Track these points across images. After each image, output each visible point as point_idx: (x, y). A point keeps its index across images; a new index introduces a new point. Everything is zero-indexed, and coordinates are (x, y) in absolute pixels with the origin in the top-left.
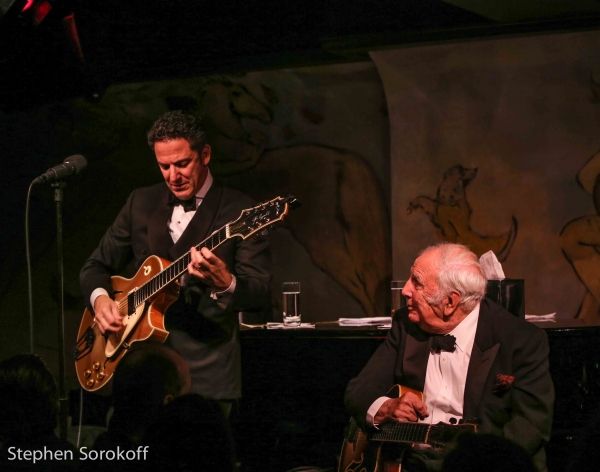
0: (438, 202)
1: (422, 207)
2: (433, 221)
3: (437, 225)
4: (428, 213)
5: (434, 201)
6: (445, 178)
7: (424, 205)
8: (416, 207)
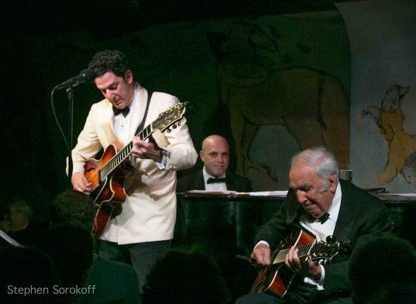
0: (382, 110)
1: (370, 113)
2: (377, 123)
3: (381, 127)
4: (374, 118)
5: (380, 109)
6: (387, 93)
7: (372, 112)
8: (367, 113)
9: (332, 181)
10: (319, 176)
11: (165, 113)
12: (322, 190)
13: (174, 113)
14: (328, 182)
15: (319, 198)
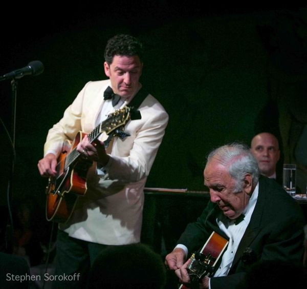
9: (247, 182)
10: (233, 176)
11: (113, 114)
12: (236, 191)
13: (119, 118)
14: (243, 183)
15: (232, 199)
